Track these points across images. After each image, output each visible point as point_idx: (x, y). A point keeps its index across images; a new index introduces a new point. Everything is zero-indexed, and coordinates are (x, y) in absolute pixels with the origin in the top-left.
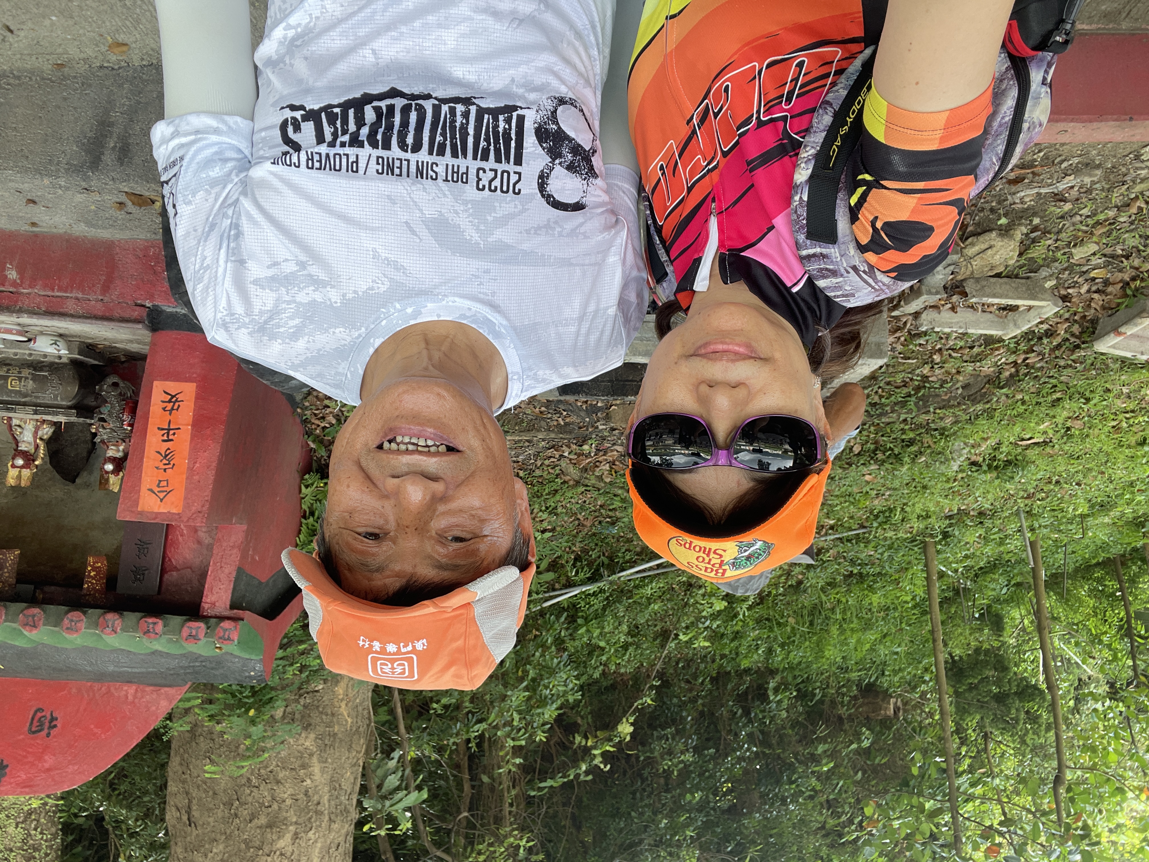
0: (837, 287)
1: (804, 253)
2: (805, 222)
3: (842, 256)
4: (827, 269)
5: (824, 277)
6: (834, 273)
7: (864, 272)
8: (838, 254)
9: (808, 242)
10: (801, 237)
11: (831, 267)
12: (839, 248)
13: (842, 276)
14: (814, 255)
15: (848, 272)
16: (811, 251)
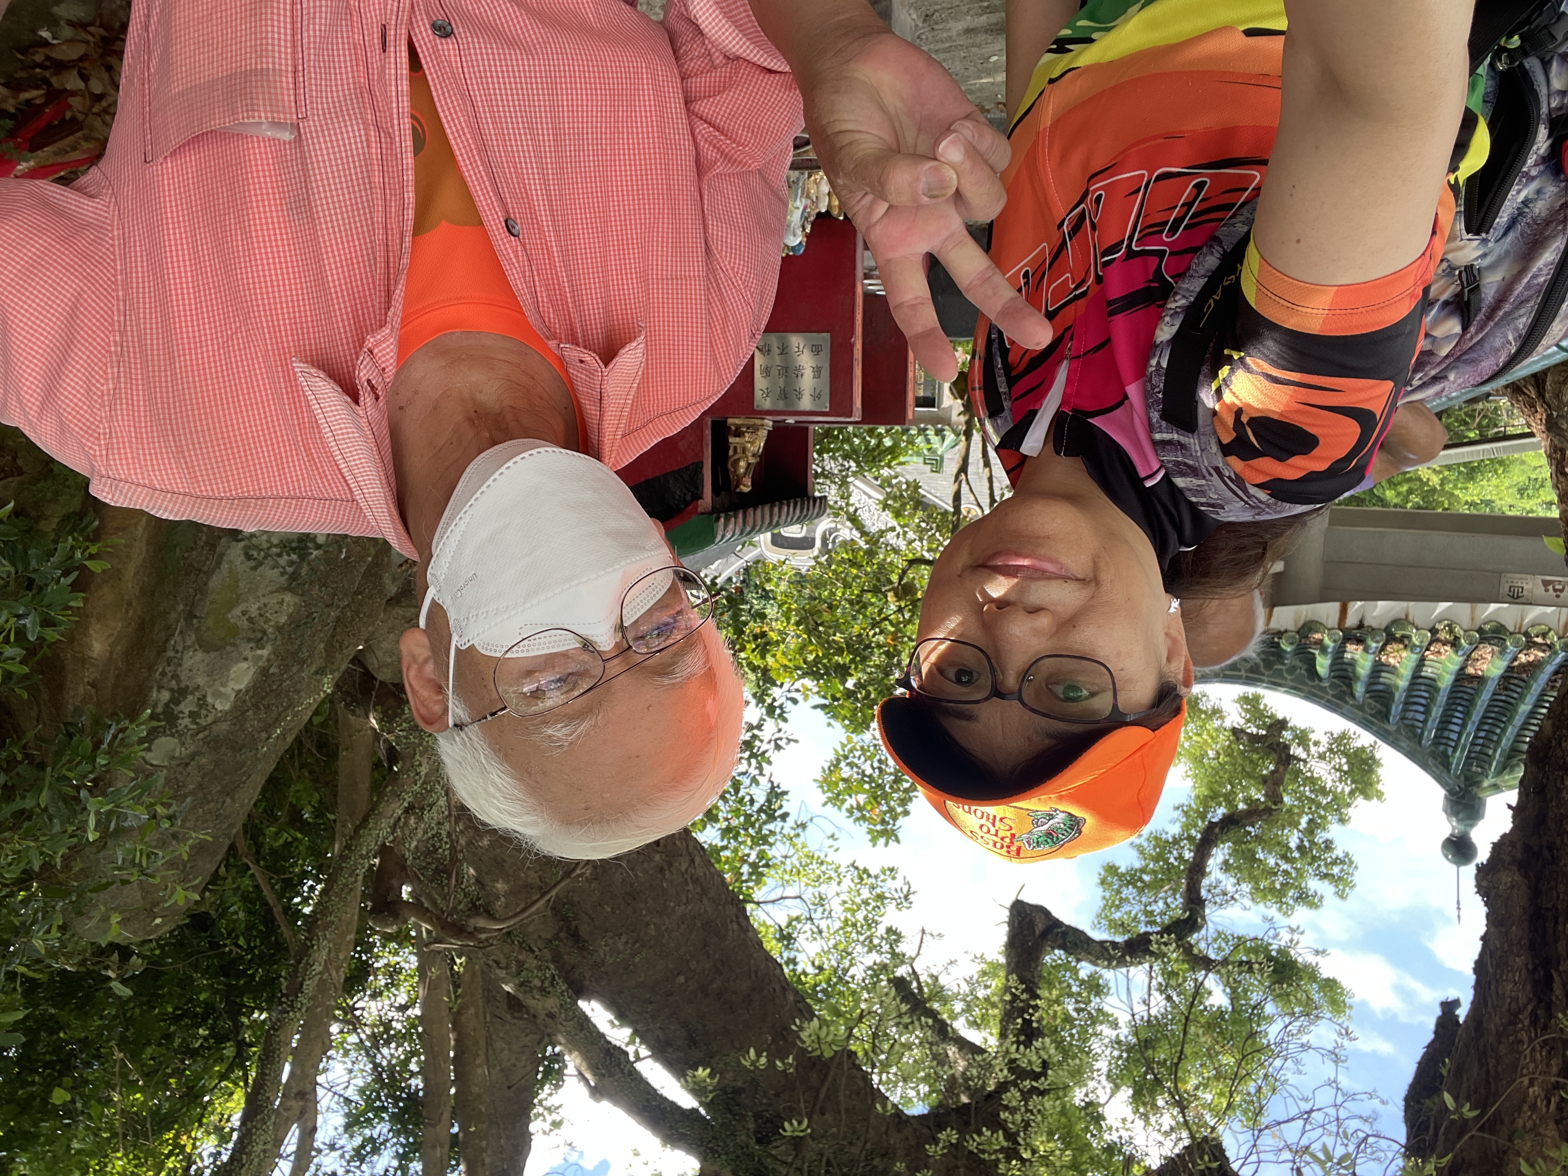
0: (1201, 492)
1: (1158, 436)
2: (1160, 396)
3: (1202, 451)
4: (1185, 464)
5: (1183, 475)
6: (1195, 472)
7: (1230, 478)
8: (1198, 448)
9: (1164, 424)
10: (1155, 416)
11: (1191, 462)
12: (1199, 439)
13: (1204, 477)
14: (1170, 442)
15: (1211, 475)
16: (1166, 436)
